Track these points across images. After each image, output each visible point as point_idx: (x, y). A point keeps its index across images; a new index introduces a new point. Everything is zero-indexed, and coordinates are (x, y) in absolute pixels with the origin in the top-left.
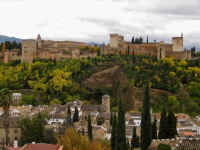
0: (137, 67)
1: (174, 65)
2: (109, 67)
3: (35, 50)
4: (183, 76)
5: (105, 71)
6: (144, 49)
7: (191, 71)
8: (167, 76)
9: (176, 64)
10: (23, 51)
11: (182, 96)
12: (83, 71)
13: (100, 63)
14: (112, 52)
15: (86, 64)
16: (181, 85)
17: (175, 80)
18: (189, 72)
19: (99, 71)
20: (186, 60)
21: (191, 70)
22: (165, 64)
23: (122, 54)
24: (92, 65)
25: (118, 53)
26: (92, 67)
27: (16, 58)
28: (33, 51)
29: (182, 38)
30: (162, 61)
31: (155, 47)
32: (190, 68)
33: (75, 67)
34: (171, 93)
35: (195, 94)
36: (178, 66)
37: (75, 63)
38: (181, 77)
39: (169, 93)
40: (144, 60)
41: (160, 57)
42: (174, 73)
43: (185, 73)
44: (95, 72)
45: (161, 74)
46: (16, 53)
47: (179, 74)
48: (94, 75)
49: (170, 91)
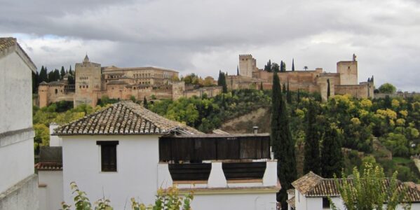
0: (298, 111)
1: (353, 106)
2: (249, 111)
3: (98, 82)
4: (373, 124)
5: (244, 119)
6: (295, 81)
7: (383, 117)
8: (351, 125)
9: (356, 104)
10: (77, 85)
11: (382, 157)
12: (204, 119)
13: (233, 105)
14: (247, 87)
15: (207, 107)
16: (375, 139)
17: (365, 131)
18: (380, 118)
19: (233, 119)
20: (369, 99)
21: (383, 114)
22: (339, 106)
23: (264, 88)
24: (218, 107)
25: (257, 88)
26: (217, 112)
27: (62, 97)
28: (96, 84)
29: (355, 62)
30: (333, 100)
31: (311, 77)
32: (379, 111)
33: (187, 112)
34: (362, 153)
35: (400, 153)
36: (362, 108)
37: (185, 106)
38: (370, 126)
39: (359, 153)
40: (304, 99)
41: (329, 94)
42: (358, 119)
43: (375, 120)
44: (225, 120)
45: (339, 122)
46: (63, 88)
47: (365, 121)
48: (224, 126)
49: (361, 150)
